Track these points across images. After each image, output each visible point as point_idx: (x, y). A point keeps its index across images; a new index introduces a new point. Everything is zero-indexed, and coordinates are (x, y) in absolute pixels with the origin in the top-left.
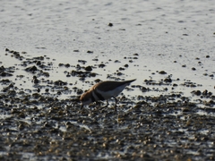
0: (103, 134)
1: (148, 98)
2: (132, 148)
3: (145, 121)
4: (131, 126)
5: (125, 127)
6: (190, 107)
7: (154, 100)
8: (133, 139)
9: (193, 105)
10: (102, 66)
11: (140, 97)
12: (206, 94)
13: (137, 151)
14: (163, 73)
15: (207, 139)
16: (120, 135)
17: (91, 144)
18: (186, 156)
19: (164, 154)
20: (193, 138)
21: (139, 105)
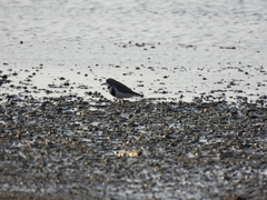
0: (17, 128)
1: (51, 99)
2: (39, 138)
3: (49, 117)
6: (83, 105)
7: (56, 100)
8: (40, 131)
9: (86, 103)
10: (15, 74)
11: (45, 98)
12: (96, 94)
13: (43, 140)
14: (62, 79)
15: (97, 129)
16: (29, 128)
17: (7, 135)
18: (81, 143)
19: (64, 141)
20: (86, 128)
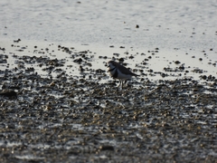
4: (154, 103)
5: (150, 104)
21: (160, 87)
